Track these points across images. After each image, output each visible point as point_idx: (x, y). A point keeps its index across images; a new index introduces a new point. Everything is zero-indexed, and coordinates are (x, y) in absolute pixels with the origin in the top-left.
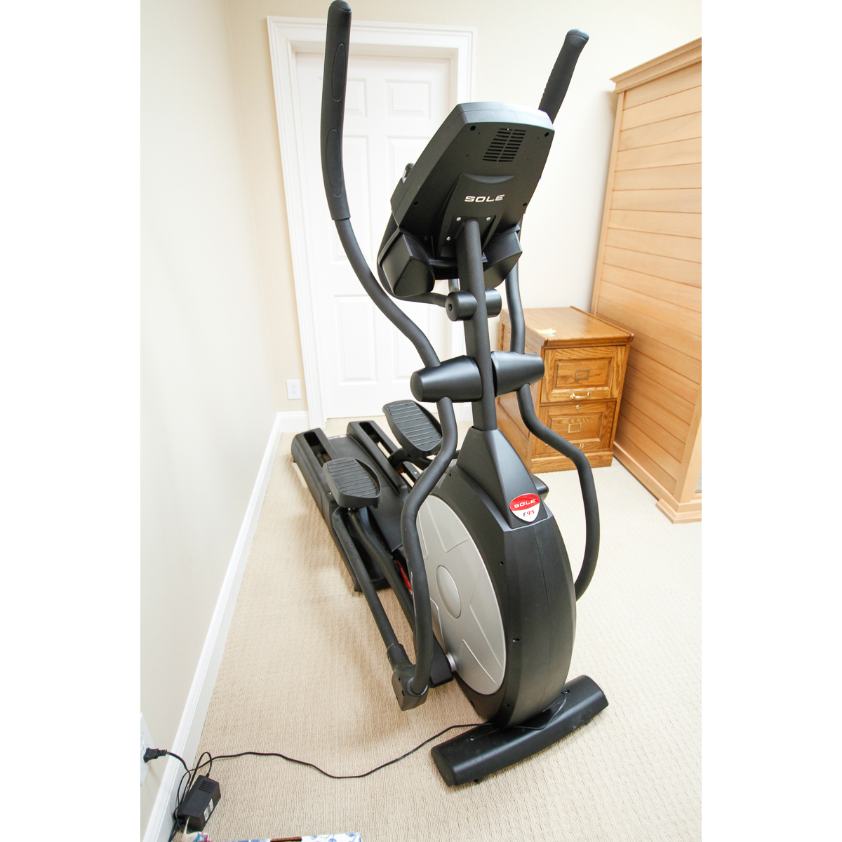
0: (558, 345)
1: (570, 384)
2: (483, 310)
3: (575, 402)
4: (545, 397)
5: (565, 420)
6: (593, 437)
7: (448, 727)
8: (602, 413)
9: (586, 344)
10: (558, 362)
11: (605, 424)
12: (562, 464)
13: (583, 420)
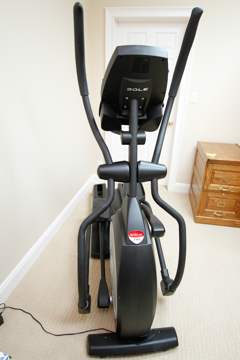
0: (216, 162)
1: (220, 182)
2: (135, 141)
3: (222, 192)
4: (206, 186)
5: (216, 200)
6: (231, 211)
7: (101, 328)
8: (238, 200)
9: (231, 163)
10: (214, 171)
11: (239, 206)
12: (212, 221)
13: (226, 201)
